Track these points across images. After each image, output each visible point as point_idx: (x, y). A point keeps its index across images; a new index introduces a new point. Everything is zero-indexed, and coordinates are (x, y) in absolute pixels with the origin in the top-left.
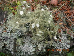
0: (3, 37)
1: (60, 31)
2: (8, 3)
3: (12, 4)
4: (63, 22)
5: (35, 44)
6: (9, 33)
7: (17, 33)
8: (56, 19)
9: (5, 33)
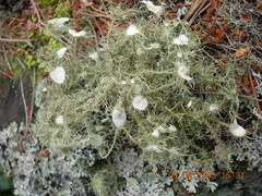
0: (48, 179)
1: (249, 86)
2: (16, 45)
3: (31, 45)
4: (252, 36)
5: (164, 173)
6: (59, 159)
7: (78, 156)
8: (215, 34)
9: (46, 159)
